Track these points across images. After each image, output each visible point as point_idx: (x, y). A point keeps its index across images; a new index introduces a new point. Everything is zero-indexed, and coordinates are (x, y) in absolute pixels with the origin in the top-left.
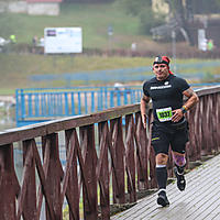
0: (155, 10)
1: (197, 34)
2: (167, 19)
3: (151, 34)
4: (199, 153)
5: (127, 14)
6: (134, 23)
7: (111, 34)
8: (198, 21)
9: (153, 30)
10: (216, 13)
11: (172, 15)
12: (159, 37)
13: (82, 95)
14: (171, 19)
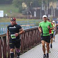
0: (23, 6)
1: (34, 13)
2: (26, 9)
3: (22, 12)
4: (34, 44)
5: (15, 7)
6: (17, 9)
7: (11, 12)
8: (34, 9)
9: (22, 11)
10: (39, 7)
11: (27, 8)
12: (24, 13)
13: (3, 28)
14: (27, 9)
